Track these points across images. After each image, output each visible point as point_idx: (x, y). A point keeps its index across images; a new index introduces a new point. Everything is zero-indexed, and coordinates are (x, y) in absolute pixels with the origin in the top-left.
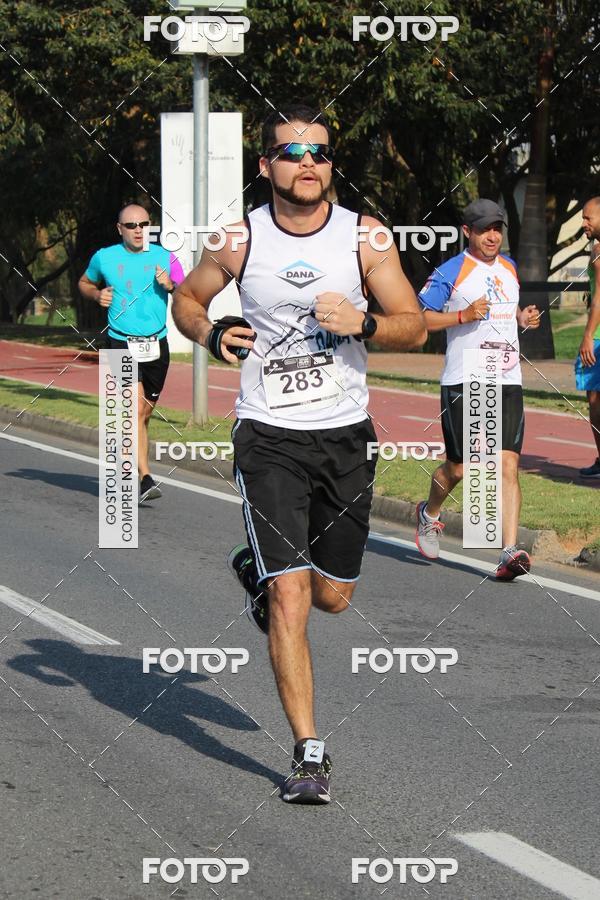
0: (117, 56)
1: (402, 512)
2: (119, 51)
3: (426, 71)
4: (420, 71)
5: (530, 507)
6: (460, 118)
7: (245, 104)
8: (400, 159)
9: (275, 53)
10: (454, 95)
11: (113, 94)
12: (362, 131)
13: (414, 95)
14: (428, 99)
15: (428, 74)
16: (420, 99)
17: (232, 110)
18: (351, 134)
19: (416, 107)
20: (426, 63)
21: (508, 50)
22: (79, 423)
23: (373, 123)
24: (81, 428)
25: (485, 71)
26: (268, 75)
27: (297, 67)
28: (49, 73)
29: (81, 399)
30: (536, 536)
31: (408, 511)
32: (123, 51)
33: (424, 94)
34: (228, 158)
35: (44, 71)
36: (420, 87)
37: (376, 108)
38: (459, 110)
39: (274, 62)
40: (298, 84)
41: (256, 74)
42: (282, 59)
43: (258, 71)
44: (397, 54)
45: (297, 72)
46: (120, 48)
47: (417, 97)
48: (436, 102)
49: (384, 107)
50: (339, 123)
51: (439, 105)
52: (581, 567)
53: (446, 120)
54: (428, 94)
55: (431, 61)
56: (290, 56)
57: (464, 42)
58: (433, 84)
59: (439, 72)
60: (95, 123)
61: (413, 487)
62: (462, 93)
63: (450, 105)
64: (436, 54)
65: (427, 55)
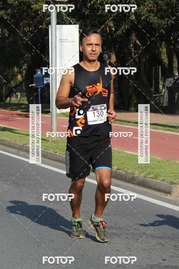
0: (33, 4)
1: (123, 176)
2: (34, 3)
3: (146, 9)
4: (144, 9)
5: (172, 175)
6: (158, 26)
7: (80, 21)
8: (137, 42)
9: (91, 3)
10: (156, 18)
11: (33, 18)
12: (123, 31)
13: (142, 18)
14: (147, 19)
15: (147, 10)
16: (144, 19)
17: (75, 24)
18: (119, 32)
19: (142, 22)
20: (146, 6)
22: (11, 140)
23: (127, 28)
24: (11, 142)
25: (167, 9)
26: (88, 11)
27: (98, 8)
28: (9, 11)
29: (14, 131)
30: (173, 187)
31: (125, 176)
32: (36, 3)
33: (145, 17)
34: (74, 42)
35: (8, 10)
36: (144, 15)
37: (128, 23)
38: (158, 23)
39: (90, 6)
40: (100, 14)
41: (84, 10)
42: (93, 5)
43: (84, 9)
45: (99, 10)
46: (34, 1)
47: (142, 19)
48: (150, 20)
49: (131, 23)
50: (114, 28)
51: (151, 21)
53: (153, 27)
54: (147, 18)
55: (148, 5)
56: (96, 4)
58: (148, 14)
59: (151, 10)
60: (26, 29)
61: (128, 166)
62: (159, 17)
63: (155, 21)
64: (150, 3)
65: (147, 3)
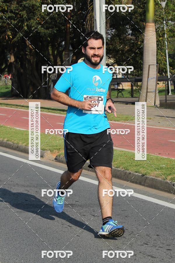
3: (35, 22)
4: (34, 22)
6: (45, 34)
8: (30, 46)
10: (43, 28)
12: (18, 38)
13: (32, 28)
16: (34, 30)
18: (15, 39)
20: (35, 20)
21: (58, 16)
23: (21, 36)
25: (51, 22)
30: (44, 152)
36: (34, 26)
37: (22, 32)
38: (44, 32)
44: (27, 17)
50: (12, 36)
51: (39, 31)
52: (56, 161)
53: (41, 35)
54: (36, 28)
55: (37, 19)
57: (46, 14)
58: (37, 25)
59: (39, 22)
62: (45, 28)
63: (42, 31)
64: (38, 17)
65: (36, 18)
